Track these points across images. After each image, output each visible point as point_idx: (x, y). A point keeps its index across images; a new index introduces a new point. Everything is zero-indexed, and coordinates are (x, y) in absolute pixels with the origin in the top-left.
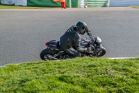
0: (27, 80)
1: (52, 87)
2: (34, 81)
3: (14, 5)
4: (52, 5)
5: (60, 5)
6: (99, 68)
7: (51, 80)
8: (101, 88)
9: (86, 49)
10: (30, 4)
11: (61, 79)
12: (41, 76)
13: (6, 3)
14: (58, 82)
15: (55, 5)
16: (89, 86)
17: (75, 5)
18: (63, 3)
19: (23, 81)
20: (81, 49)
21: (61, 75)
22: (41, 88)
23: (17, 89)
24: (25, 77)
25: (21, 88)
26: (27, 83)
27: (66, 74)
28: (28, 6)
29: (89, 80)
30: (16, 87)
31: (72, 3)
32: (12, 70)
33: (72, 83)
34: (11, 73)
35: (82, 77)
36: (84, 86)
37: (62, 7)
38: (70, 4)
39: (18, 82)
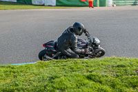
0: (56, 77)
1: (80, 85)
2: (63, 78)
3: (43, 5)
4: (80, 4)
5: (88, 4)
6: (128, 68)
7: (79, 79)
8: (131, 89)
10: (59, 4)
11: (89, 78)
12: (69, 74)
13: (37, 3)
14: (86, 81)
15: (83, 4)
16: (118, 87)
17: (103, 4)
18: (90, 3)
19: (52, 78)
21: (89, 74)
23: (47, 85)
24: (54, 74)
25: (50, 84)
26: (57, 80)
27: (93, 73)
28: (57, 6)
29: (118, 80)
30: (46, 83)
31: (100, 2)
32: (42, 67)
33: (101, 82)
34: (41, 69)
35: (111, 77)
36: (113, 86)
37: (90, 6)
38: (98, 3)
39: (48, 79)
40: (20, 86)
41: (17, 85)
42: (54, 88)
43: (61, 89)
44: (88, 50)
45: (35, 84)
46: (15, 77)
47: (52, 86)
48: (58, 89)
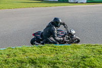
0: (86, 57)
2: (92, 58)
9: (62, 39)
12: (97, 56)
19: (84, 57)
20: (58, 38)
22: (98, 65)
23: (80, 62)
24: (85, 55)
25: (82, 62)
26: (87, 59)
30: (79, 61)
32: (76, 48)
34: (75, 50)
39: (80, 58)
40: (61, 61)
41: (58, 59)
42: (86, 65)
43: (91, 66)
44: (65, 38)
45: (71, 60)
46: (57, 53)
47: (84, 64)
48: (89, 66)
